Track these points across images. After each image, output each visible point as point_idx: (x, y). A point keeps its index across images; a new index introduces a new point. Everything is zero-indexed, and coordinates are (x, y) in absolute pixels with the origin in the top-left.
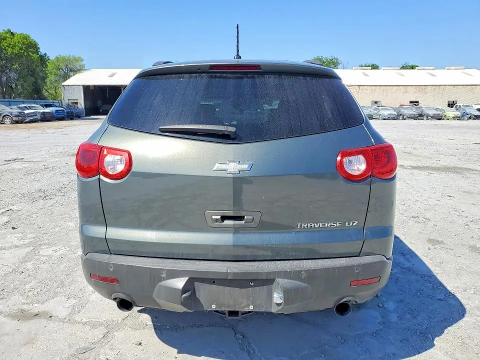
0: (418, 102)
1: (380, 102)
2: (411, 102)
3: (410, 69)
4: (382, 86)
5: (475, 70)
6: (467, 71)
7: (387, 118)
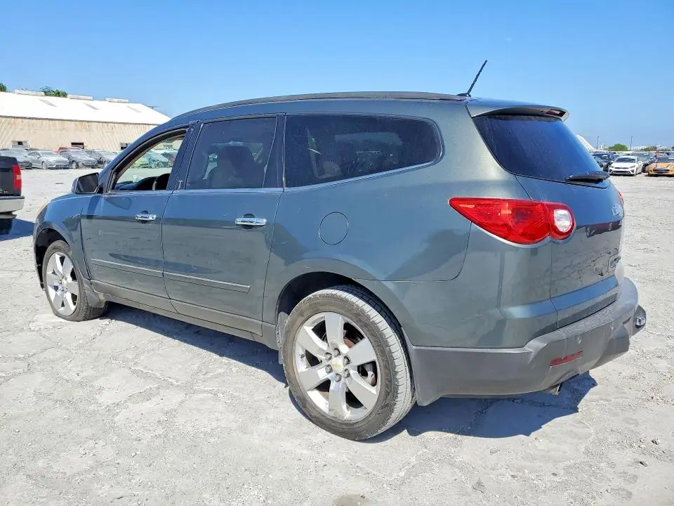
0: (82, 144)
1: (26, 142)
2: (73, 144)
3: (56, 96)
4: (25, 118)
5: (140, 105)
6: (131, 105)
7: (54, 166)
